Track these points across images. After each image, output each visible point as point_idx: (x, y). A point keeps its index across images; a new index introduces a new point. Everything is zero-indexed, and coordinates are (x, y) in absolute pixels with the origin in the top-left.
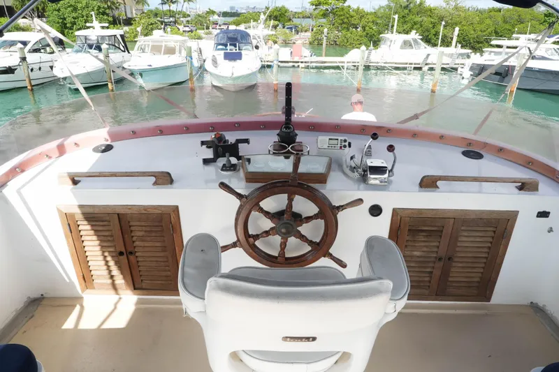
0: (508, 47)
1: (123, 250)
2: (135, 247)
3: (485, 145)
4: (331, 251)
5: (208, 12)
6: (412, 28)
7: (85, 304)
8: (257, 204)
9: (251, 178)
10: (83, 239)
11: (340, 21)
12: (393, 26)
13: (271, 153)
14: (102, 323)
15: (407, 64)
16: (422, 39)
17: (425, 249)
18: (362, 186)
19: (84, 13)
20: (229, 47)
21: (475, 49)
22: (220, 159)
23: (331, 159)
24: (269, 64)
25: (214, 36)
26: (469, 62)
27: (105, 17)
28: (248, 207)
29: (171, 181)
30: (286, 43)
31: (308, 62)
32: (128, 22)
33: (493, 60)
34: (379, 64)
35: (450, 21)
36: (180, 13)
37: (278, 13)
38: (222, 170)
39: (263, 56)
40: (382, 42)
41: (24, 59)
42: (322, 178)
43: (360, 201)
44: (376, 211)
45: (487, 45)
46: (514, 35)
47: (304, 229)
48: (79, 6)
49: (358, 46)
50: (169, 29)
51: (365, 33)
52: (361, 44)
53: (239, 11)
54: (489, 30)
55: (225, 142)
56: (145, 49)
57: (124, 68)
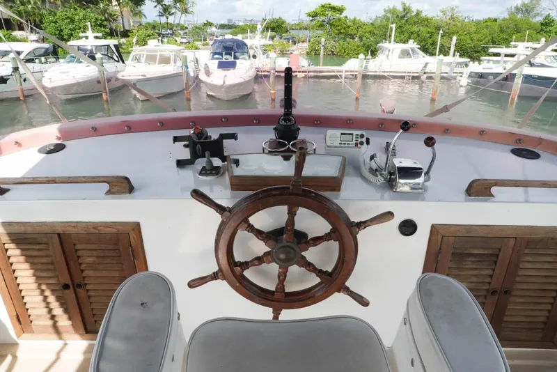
0: (506, 56)
1: (69, 282)
2: (84, 278)
3: (540, 142)
4: (347, 284)
5: (205, 24)
6: (409, 38)
7: (19, 354)
8: (246, 220)
9: (238, 184)
10: (13, 267)
11: (337, 32)
12: (390, 36)
13: (267, 152)
15: (405, 73)
16: (420, 49)
17: (474, 279)
18: (387, 194)
19: (81, 25)
20: (224, 56)
21: (473, 59)
22: (198, 160)
23: (344, 159)
24: (266, 73)
25: (210, 46)
26: (467, 71)
27: (103, 29)
28: (232, 224)
29: (131, 189)
30: (283, 53)
31: (306, 72)
32: (125, 34)
33: (492, 69)
34: (378, 74)
35: (446, 31)
36: (177, 25)
37: (275, 25)
39: (260, 66)
40: (379, 51)
41: (16, 69)
42: (334, 184)
43: (389, 215)
44: (408, 228)
45: (484, 54)
46: (512, 43)
47: (311, 254)
48: (77, 18)
49: (355, 56)
50: (165, 40)
51: (362, 43)
52: (358, 54)
53: (237, 24)
54: (486, 39)
55: (207, 138)
56: (140, 59)
57: (117, 79)
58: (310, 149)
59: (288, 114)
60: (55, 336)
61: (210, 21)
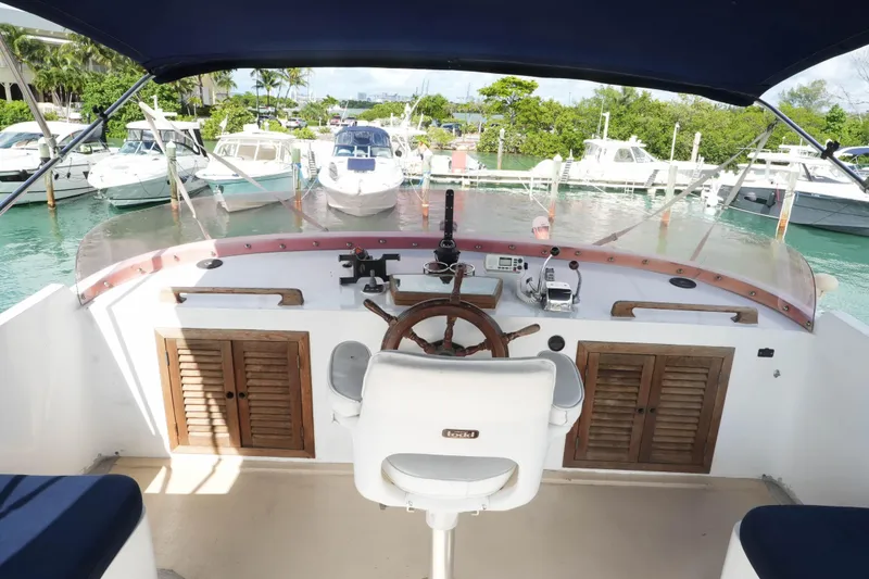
0: (774, 163)
1: (233, 391)
2: (248, 387)
3: (699, 272)
5: (325, 101)
6: (632, 132)
7: (173, 465)
8: (409, 328)
9: (402, 299)
10: (182, 374)
11: (523, 119)
12: (602, 129)
13: (427, 272)
14: (199, 487)
15: (624, 183)
16: (647, 149)
17: (620, 397)
20: (356, 152)
22: (362, 279)
23: (501, 282)
24: (416, 178)
25: (333, 135)
26: (717, 184)
27: (171, 103)
28: (398, 332)
29: (301, 302)
30: (442, 148)
31: (475, 177)
32: (205, 111)
34: (583, 183)
35: (687, 123)
36: (283, 100)
37: (431, 105)
38: (365, 291)
39: (408, 166)
40: (586, 151)
41: (46, 160)
42: (490, 301)
43: (536, 327)
44: (557, 343)
45: (744, 158)
46: (780, 146)
49: (550, 155)
50: (266, 123)
51: (561, 137)
52: (555, 152)
53: (373, 100)
54: (747, 138)
55: (369, 258)
56: (229, 150)
57: (196, 178)
58: (469, 271)
59: (448, 238)
60: (211, 450)
61: (332, 96)
